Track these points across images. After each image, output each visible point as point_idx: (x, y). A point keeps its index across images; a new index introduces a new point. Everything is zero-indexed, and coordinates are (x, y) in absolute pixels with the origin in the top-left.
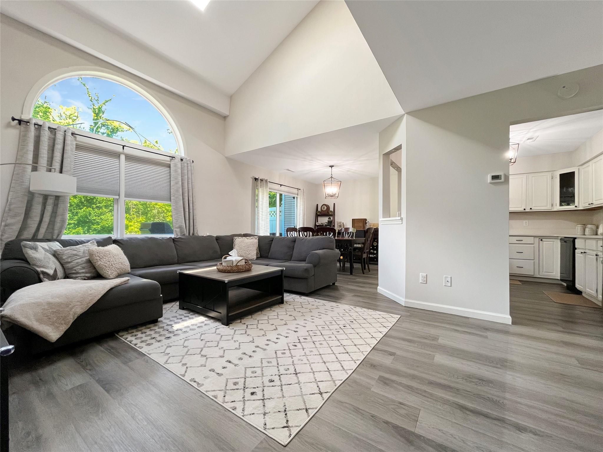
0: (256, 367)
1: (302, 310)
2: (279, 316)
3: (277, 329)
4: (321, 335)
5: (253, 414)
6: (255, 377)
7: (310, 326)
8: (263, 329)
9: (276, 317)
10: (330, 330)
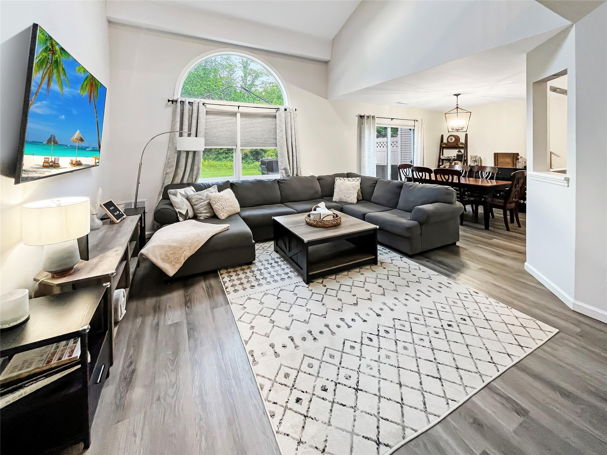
0: (315, 359)
1: (397, 280)
2: (366, 283)
3: (357, 304)
4: (410, 331)
5: (288, 435)
6: (309, 374)
7: (400, 312)
8: (341, 300)
9: (362, 284)
10: (426, 326)
